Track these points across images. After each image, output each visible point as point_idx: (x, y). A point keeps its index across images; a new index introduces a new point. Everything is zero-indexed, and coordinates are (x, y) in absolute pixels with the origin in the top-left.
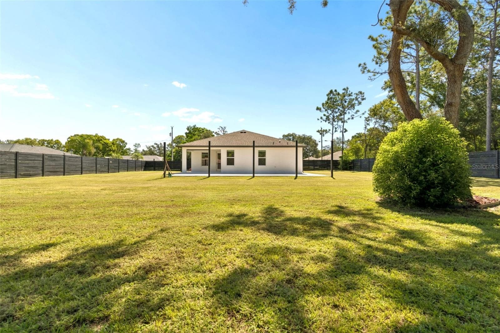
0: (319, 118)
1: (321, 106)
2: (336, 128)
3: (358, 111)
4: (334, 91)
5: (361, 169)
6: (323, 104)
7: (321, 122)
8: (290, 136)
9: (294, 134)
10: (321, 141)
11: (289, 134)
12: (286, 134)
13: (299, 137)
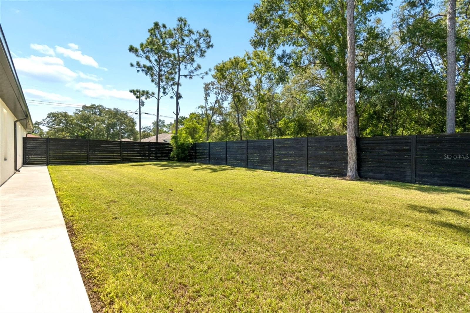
0: (135, 63)
1: (137, 46)
2: (164, 89)
3: (199, 67)
4: (161, 25)
5: (209, 160)
6: (142, 45)
7: (138, 71)
8: (95, 108)
9: (101, 106)
10: (138, 112)
11: (92, 105)
12: (88, 105)
13: (110, 111)
